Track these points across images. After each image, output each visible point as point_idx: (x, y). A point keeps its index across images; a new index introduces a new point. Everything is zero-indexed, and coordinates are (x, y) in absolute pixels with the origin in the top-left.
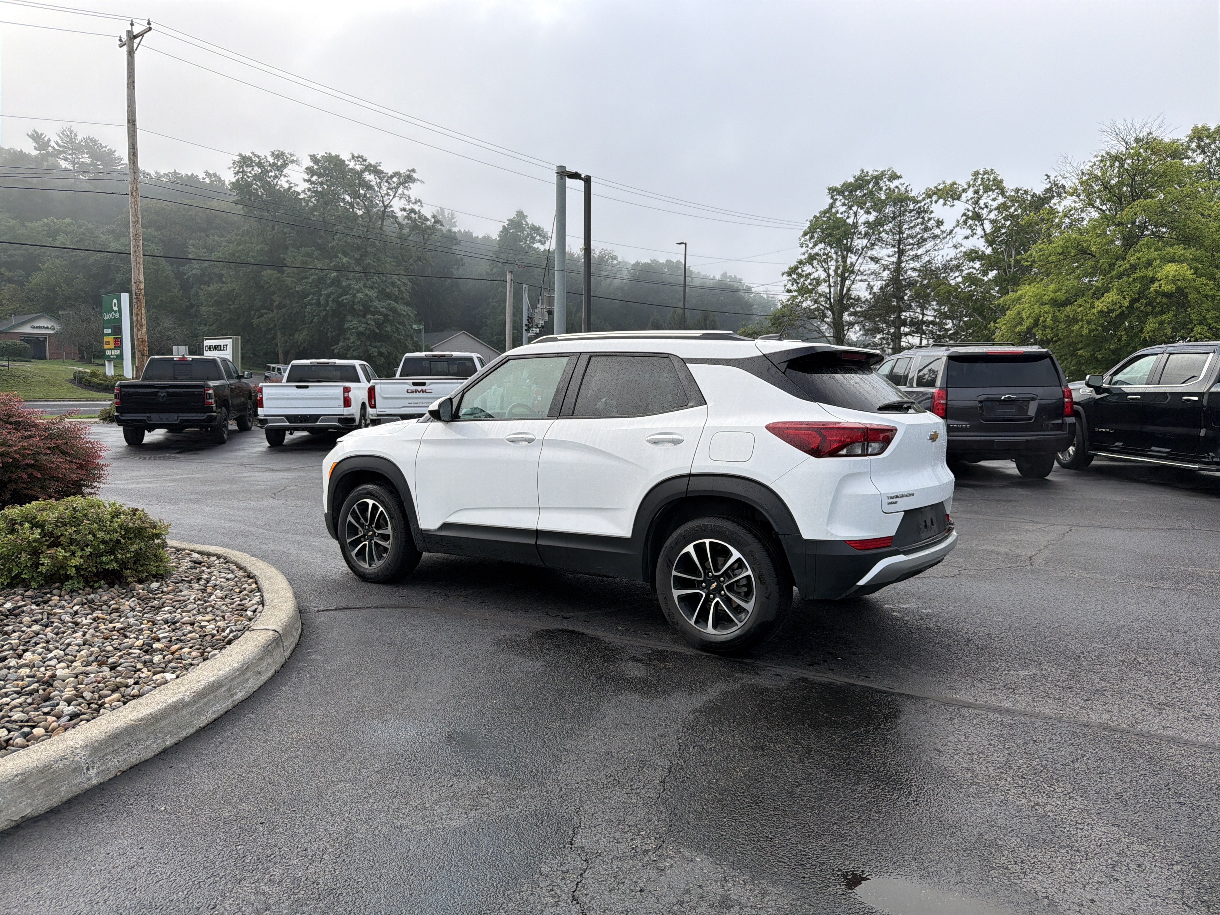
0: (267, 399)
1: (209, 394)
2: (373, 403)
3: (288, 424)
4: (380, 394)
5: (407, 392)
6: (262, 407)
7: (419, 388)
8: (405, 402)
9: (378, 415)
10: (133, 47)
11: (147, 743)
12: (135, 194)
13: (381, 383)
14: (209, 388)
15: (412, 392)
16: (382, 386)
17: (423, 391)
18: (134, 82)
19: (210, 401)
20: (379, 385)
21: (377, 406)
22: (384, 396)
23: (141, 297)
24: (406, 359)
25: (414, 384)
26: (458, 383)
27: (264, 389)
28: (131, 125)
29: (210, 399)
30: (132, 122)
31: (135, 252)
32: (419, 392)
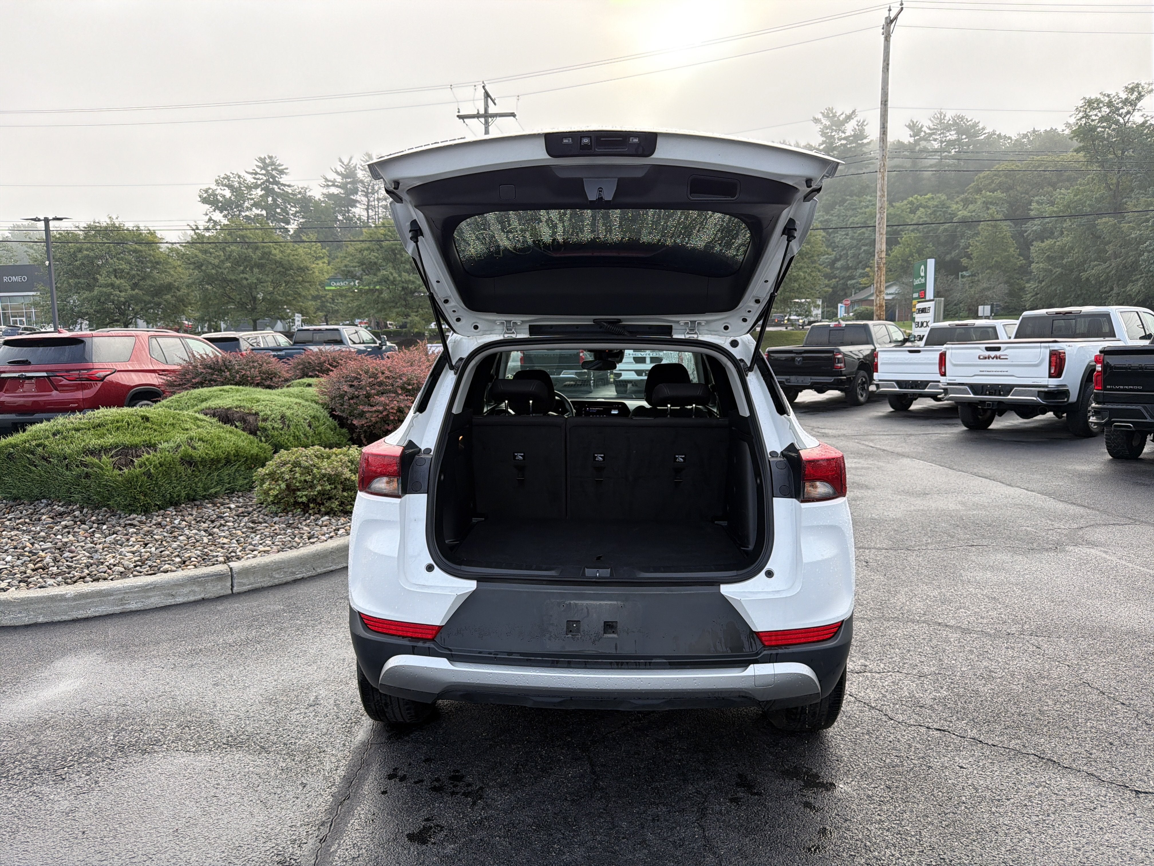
0: (882, 364)
1: (839, 359)
2: (943, 370)
3: (898, 389)
4: (950, 361)
5: (979, 358)
6: (877, 372)
7: (993, 354)
8: (976, 370)
9: (949, 384)
10: (889, 31)
11: (19, 615)
12: (882, 170)
13: (952, 348)
14: (840, 352)
15: (985, 358)
16: (954, 351)
17: (996, 357)
18: (888, 64)
19: (839, 365)
20: (950, 351)
21: (947, 374)
22: (954, 363)
23: (882, 265)
24: (1023, 318)
25: (988, 349)
26: (1041, 347)
27: (879, 353)
28: (883, 106)
29: (838, 363)
30: (884, 103)
31: (879, 224)
32: (993, 358)
